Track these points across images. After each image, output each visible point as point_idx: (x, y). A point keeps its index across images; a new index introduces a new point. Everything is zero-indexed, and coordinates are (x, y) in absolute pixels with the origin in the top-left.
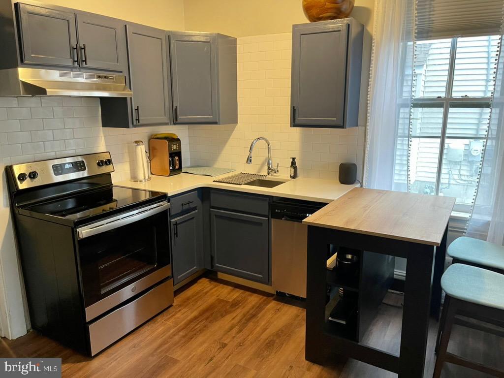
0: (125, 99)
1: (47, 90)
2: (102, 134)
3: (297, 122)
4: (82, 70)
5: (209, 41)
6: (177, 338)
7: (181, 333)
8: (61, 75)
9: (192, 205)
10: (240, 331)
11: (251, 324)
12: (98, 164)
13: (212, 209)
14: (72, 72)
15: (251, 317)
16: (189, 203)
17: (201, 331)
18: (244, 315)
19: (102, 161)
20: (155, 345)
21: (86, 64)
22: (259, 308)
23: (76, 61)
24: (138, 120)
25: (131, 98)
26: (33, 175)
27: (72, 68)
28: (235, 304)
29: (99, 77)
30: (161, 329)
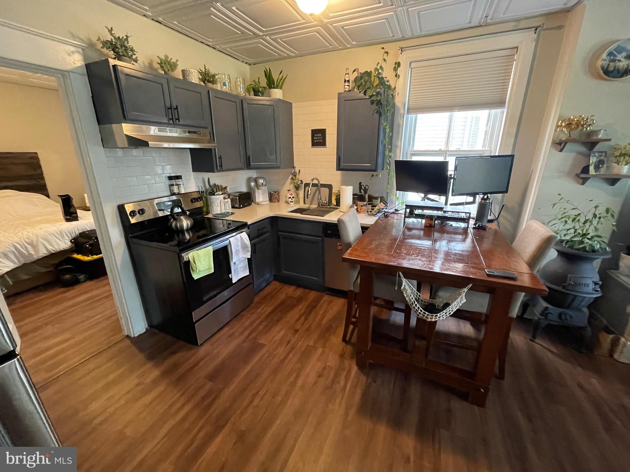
0: (211, 149)
1: (149, 143)
2: (192, 177)
3: (341, 167)
4: (176, 126)
5: (272, 104)
6: (261, 327)
7: (264, 324)
8: (160, 130)
9: (265, 230)
10: (306, 319)
11: (313, 313)
12: (192, 201)
13: (279, 233)
14: (168, 128)
15: (312, 307)
16: (263, 228)
17: (278, 321)
18: (307, 307)
19: (194, 199)
20: (246, 333)
21: (179, 122)
22: (317, 301)
23: (170, 119)
24: (221, 166)
25: (215, 149)
26: (142, 212)
27: (168, 125)
28: (300, 300)
29: (189, 132)
30: (248, 322)
